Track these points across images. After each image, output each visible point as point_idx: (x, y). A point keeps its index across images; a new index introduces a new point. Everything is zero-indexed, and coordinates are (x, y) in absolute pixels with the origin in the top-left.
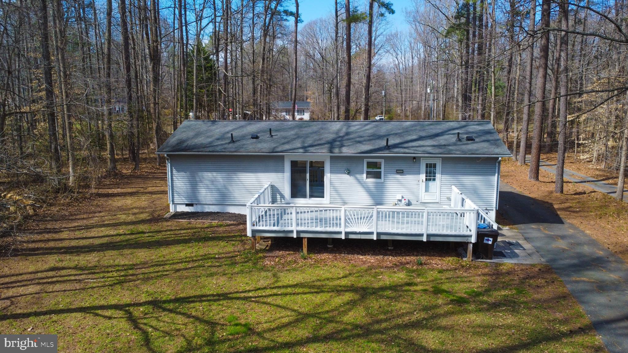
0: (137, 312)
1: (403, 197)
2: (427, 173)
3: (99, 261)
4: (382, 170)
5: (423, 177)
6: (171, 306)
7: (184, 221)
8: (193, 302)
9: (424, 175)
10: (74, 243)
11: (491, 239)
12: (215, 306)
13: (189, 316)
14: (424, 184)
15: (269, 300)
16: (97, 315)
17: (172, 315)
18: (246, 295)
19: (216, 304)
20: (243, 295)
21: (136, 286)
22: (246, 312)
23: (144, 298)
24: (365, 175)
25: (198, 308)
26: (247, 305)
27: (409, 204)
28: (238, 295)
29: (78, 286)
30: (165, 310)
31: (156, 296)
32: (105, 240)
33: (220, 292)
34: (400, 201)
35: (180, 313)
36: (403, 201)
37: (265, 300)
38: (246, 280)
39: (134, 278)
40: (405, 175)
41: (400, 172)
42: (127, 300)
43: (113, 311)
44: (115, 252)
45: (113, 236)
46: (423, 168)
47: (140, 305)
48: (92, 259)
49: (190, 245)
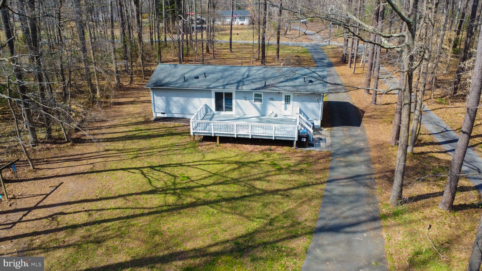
0: (145, 170)
1: (273, 112)
2: (285, 100)
3: (124, 146)
4: (262, 98)
5: (283, 102)
6: (158, 168)
7: (161, 123)
8: (166, 167)
9: (284, 101)
10: (110, 136)
11: (305, 139)
12: (176, 169)
13: (165, 173)
14: (284, 106)
15: (198, 166)
16: (129, 172)
17: (158, 172)
18: (189, 164)
19: (176, 168)
20: (187, 164)
21: (143, 159)
22: (188, 171)
23: (146, 165)
24: (253, 100)
25: (168, 170)
26: (189, 169)
27: (276, 116)
28: (185, 164)
29: (118, 159)
30: (155, 170)
31: (151, 163)
32: (124, 134)
33: (178, 163)
34: (272, 114)
35: (161, 171)
36: (273, 114)
37: (196, 166)
38: (189, 157)
39: (141, 155)
40: (274, 101)
41: (272, 99)
42: (139, 166)
43: (134, 170)
44: (130, 141)
45: (127, 132)
46: (284, 97)
47: (145, 168)
48: (120, 145)
49: (164, 138)
